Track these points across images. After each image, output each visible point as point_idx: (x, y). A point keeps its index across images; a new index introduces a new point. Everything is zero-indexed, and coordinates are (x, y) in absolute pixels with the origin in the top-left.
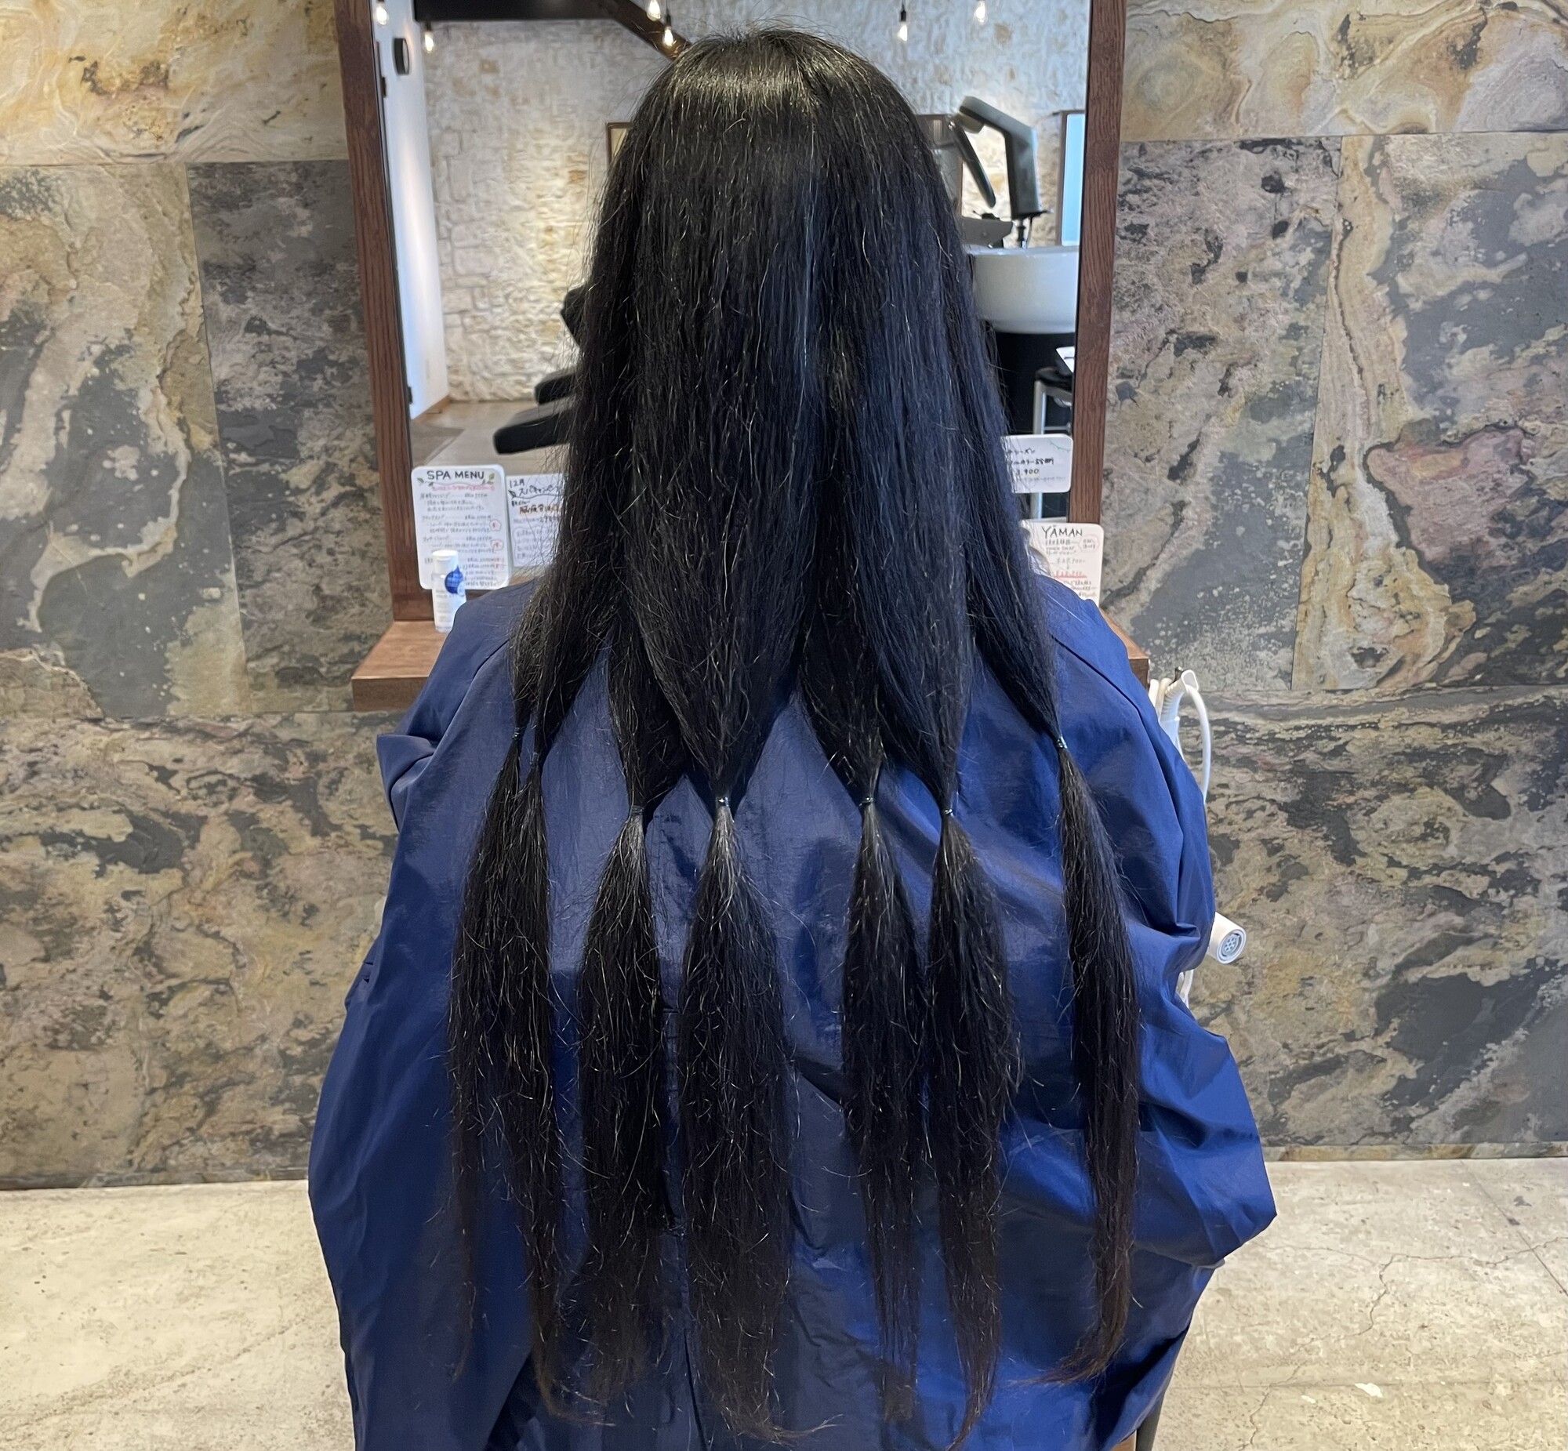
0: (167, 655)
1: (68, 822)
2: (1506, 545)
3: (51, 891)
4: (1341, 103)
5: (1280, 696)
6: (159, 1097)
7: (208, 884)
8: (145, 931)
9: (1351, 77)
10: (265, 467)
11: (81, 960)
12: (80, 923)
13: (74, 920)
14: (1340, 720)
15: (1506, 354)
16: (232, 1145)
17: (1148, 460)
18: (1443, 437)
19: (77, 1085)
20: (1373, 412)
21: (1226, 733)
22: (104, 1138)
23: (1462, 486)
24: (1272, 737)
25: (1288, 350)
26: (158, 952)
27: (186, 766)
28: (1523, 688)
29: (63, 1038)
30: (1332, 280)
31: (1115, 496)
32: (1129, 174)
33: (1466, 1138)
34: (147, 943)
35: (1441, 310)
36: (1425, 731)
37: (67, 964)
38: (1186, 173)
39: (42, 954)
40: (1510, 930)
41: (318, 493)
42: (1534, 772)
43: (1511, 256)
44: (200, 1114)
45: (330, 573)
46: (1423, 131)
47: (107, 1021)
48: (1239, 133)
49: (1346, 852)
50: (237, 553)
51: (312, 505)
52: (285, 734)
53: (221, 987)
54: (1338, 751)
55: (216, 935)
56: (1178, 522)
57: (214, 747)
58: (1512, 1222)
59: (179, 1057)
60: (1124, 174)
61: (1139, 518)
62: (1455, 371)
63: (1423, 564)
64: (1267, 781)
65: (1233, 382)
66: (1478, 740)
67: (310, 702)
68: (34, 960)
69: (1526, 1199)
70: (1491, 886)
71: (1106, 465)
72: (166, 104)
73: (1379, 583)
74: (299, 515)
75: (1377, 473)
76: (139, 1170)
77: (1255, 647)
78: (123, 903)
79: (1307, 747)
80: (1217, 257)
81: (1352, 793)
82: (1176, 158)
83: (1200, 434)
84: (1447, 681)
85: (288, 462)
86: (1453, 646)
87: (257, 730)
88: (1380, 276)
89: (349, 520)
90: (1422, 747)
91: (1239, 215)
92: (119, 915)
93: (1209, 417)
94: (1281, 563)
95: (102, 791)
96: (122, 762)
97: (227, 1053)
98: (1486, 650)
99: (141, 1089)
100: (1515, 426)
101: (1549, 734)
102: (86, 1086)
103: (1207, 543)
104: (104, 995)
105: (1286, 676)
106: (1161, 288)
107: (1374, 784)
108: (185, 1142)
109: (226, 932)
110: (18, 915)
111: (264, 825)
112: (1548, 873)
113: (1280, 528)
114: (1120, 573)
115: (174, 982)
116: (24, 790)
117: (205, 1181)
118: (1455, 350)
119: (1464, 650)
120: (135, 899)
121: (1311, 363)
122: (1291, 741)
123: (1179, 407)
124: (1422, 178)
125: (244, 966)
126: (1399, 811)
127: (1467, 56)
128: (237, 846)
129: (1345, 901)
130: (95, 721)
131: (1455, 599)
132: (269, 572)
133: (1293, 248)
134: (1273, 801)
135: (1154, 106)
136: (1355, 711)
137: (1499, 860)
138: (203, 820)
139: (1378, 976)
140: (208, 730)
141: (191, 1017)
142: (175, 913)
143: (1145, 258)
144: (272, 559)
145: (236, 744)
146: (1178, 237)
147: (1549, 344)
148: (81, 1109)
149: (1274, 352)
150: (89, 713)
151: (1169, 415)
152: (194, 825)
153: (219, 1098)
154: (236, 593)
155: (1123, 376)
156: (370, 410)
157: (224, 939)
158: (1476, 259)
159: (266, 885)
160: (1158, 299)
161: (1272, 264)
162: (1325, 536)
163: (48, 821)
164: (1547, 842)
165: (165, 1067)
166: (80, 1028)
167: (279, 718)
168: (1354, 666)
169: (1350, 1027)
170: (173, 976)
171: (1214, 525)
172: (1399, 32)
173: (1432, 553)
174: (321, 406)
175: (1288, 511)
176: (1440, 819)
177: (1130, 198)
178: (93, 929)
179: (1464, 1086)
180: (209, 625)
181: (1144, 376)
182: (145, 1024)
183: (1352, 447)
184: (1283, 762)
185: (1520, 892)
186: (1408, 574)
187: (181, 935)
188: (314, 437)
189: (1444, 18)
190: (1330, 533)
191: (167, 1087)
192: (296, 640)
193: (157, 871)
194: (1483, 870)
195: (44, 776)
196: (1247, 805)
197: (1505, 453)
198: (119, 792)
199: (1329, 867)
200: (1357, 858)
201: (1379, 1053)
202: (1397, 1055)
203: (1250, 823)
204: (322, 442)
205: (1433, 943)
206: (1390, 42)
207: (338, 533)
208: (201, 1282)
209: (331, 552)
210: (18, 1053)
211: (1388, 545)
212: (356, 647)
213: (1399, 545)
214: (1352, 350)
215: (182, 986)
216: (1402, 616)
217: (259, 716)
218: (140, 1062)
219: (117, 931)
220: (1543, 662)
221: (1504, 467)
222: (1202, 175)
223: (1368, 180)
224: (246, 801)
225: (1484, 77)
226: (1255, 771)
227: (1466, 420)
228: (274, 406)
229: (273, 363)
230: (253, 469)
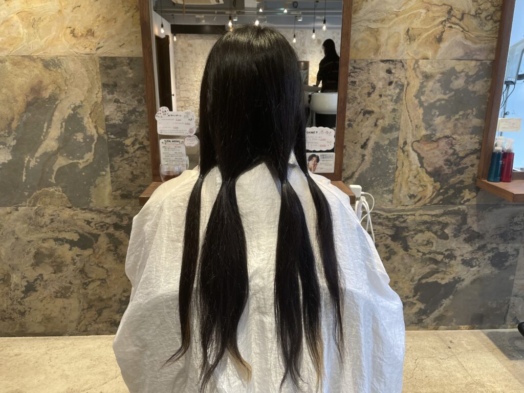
0: (90, 190)
1: (62, 235)
2: (448, 168)
3: (56, 254)
4: (407, 50)
5: (390, 207)
6: (85, 311)
7: (101, 252)
8: (82, 265)
9: (409, 44)
10: (118, 139)
11: (64, 273)
12: (65, 263)
13: (62, 262)
14: (405, 213)
15: (449, 118)
16: (105, 325)
17: (356, 143)
18: (432, 139)
19: (63, 308)
20: (414, 132)
21: (375, 216)
22: (70, 322)
23: (437, 152)
24: (387, 217)
25: (392, 115)
26: (86, 271)
27: (95, 220)
28: (452, 206)
29: (59, 295)
30: (404, 97)
31: (347, 153)
32: (351, 68)
33: (437, 324)
34: (83, 269)
35: (432, 106)
36: (427, 216)
37: (60, 274)
38: (366, 68)
39: (53, 271)
40: (449, 269)
41: (133, 147)
42: (455, 228)
43: (450, 92)
44: (97, 316)
45: (136, 169)
46: (428, 59)
47: (71, 290)
48: (380, 58)
49: (406, 248)
50: (110, 163)
51: (131, 150)
52: (122, 212)
53: (103, 281)
54: (405, 221)
55: (102, 267)
56: (363, 160)
57: (102, 215)
58: (449, 348)
59: (91, 300)
60: (350, 68)
61: (353, 159)
62: (436, 122)
63: (427, 172)
64: (386, 229)
65: (378, 123)
66: (441, 219)
67: (129, 203)
68: (51, 273)
69: (453, 341)
70: (444, 258)
71: (345, 144)
72: (93, 40)
73: (415, 177)
75: (415, 148)
76: (79, 331)
77: (383, 193)
78: (77, 258)
79: (397, 220)
80: (374, 90)
81: (408, 232)
82: (364, 64)
83: (369, 137)
84: (433, 203)
85: (124, 138)
86: (434, 194)
87: (114, 211)
88: (417, 96)
89: (142, 154)
90: (426, 221)
91: (380, 80)
92: (75, 261)
93: (371, 132)
94: (390, 171)
95: (72, 227)
96: (77, 219)
97: (104, 299)
98: (443, 196)
99: (80, 309)
100: (451, 137)
101: (459, 218)
102: (65, 308)
103: (371, 166)
104: (70, 283)
105: (391, 201)
106: (359, 98)
107: (414, 230)
108: (92, 324)
109: (105, 266)
110: (47, 261)
111: (116, 237)
112: (459, 255)
113: (390, 162)
114: (348, 173)
115: (90, 280)
116: (50, 226)
117: (98, 335)
118: (436, 117)
119: (437, 195)
120: (80, 257)
121: (398, 119)
122: (392, 219)
123: (364, 129)
124: (427, 71)
125: (110, 275)
126: (420, 237)
127: (439, 40)
128: (108, 242)
129: (406, 261)
130: (70, 208)
131: (435, 182)
132: (119, 168)
133: (394, 88)
134: (387, 234)
135: (358, 50)
136: (409, 211)
137: (446, 251)
138: (99, 235)
139: (414, 281)
140: (101, 210)
141: (95, 289)
142: (91, 261)
143: (355, 90)
144: (120, 164)
145: (109, 214)
146: (364, 85)
147: (460, 115)
148: (63, 314)
149: (389, 116)
150: (68, 205)
151: (361, 132)
152: (96, 237)
153: (102, 312)
154: (109, 174)
155: (349, 121)
156: (147, 124)
157: (104, 268)
158: (441, 93)
159: (116, 253)
160: (359, 100)
161: (388, 92)
162: (402, 165)
163: (56, 235)
164: (458, 246)
165: (87, 303)
166: (63, 292)
167: (121, 208)
168: (409, 199)
169: (407, 295)
170: (90, 278)
171: (373, 161)
172: (422, 33)
173: (429, 169)
174: (134, 123)
175: (392, 158)
176: (431, 240)
177: (352, 74)
178: (68, 265)
179: (437, 311)
180: (102, 182)
181: (355, 121)
182: (82, 291)
183: (409, 141)
184: (390, 224)
185: (451, 259)
186: (422, 175)
187: (93, 267)
188: (132, 132)
189: (434, 30)
190: (403, 164)
191: (88, 308)
192: (126, 186)
193: (86, 249)
194: (442, 254)
195: (55, 222)
196: (381, 235)
197: (448, 143)
198: (76, 227)
199: (401, 252)
200: (409, 250)
201: (414, 302)
202: (419, 302)
203: (381, 240)
204: (134, 133)
205: (429, 273)
206: (420, 35)
207: (138, 158)
208: (94, 363)
209: (136, 163)
210: (46, 299)
211: (418, 167)
212: (143, 189)
213: (421, 167)
214: (409, 116)
215: (93, 281)
216: (421, 186)
217: (115, 207)
218: (80, 302)
219: (74, 265)
220: (457, 199)
221: (448, 147)
222: (371, 68)
223: (413, 71)
224: (111, 230)
225: (444, 45)
226: (383, 226)
227: (438, 135)
228: (121, 123)
229: (121, 111)
230: (115, 140)
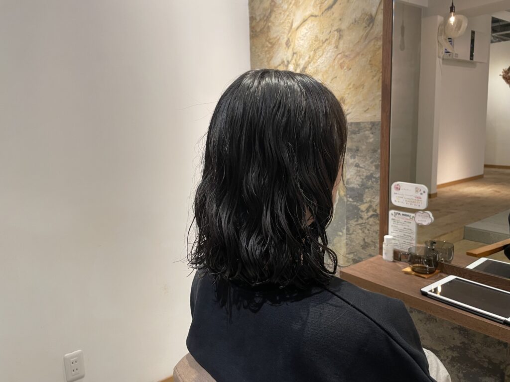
10: (355, 203)
41: (367, 213)
45: (367, 236)
50: (347, 225)
51: (365, 216)
74: (362, 218)
85: (360, 203)
89: (374, 222)
144: (354, 228)
154: (345, 235)
174: (370, 189)
180: (339, 242)
188: (367, 198)
192: (358, 252)
204: (369, 199)
207: (371, 225)
209: (368, 230)
228: (359, 187)
229: (360, 176)
230: (353, 203)
